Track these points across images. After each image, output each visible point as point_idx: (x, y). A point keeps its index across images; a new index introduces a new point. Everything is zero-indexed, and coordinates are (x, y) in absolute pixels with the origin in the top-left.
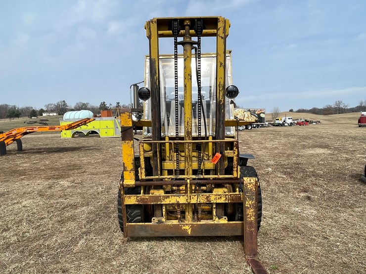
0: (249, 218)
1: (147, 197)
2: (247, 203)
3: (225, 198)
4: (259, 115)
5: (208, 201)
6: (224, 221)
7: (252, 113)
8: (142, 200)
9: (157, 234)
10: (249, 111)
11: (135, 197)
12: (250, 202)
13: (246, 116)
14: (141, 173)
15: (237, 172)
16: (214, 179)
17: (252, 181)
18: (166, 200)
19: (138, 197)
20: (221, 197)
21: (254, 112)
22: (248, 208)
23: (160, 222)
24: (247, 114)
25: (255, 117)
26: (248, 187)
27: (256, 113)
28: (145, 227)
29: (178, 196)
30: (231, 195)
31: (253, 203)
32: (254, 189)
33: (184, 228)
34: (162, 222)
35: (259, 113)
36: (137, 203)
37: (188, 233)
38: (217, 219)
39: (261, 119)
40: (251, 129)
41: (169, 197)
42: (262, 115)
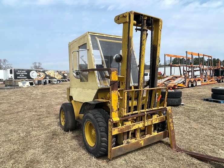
0: (171, 128)
1: (124, 128)
3: (158, 120)
4: (63, 74)
6: (156, 133)
7: (60, 73)
8: (121, 130)
10: (58, 71)
11: (118, 129)
12: (171, 120)
13: (56, 74)
14: (124, 112)
15: (166, 104)
18: (133, 127)
19: (119, 128)
21: (61, 72)
22: (170, 123)
23: (128, 142)
24: (57, 74)
25: (61, 76)
26: (169, 112)
27: (62, 73)
28: (121, 148)
29: (139, 123)
30: (160, 118)
33: (140, 142)
34: (130, 142)
35: (63, 73)
36: (118, 133)
37: (142, 145)
38: (153, 133)
39: (65, 77)
40: (59, 83)
41: (134, 125)
42: (66, 75)
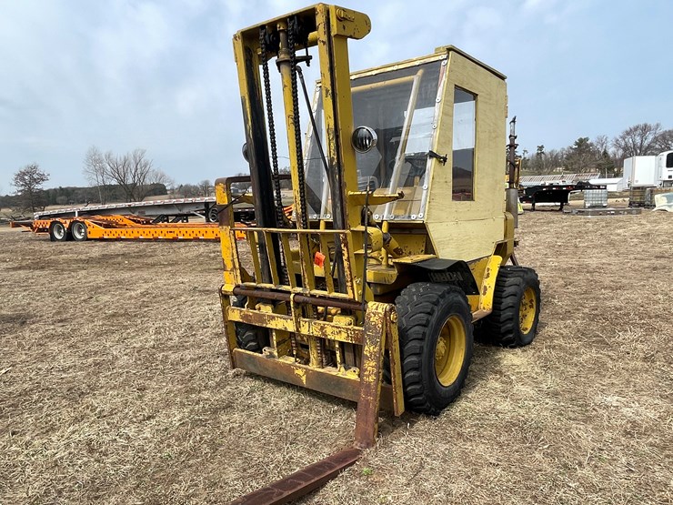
0: (366, 376)
1: (251, 314)
2: (366, 348)
3: (346, 335)
5: (323, 334)
6: (353, 375)
8: (246, 316)
9: (266, 373)
11: (240, 312)
12: (371, 348)
14: (237, 275)
15: (353, 289)
16: (320, 297)
17: (380, 310)
20: (340, 332)
22: (367, 358)
23: (271, 355)
26: (372, 319)
28: (253, 358)
29: (285, 319)
30: (354, 330)
31: (375, 350)
32: (380, 326)
33: (296, 372)
34: (274, 357)
36: (241, 320)
37: (302, 381)
38: (343, 369)
41: (277, 318)
